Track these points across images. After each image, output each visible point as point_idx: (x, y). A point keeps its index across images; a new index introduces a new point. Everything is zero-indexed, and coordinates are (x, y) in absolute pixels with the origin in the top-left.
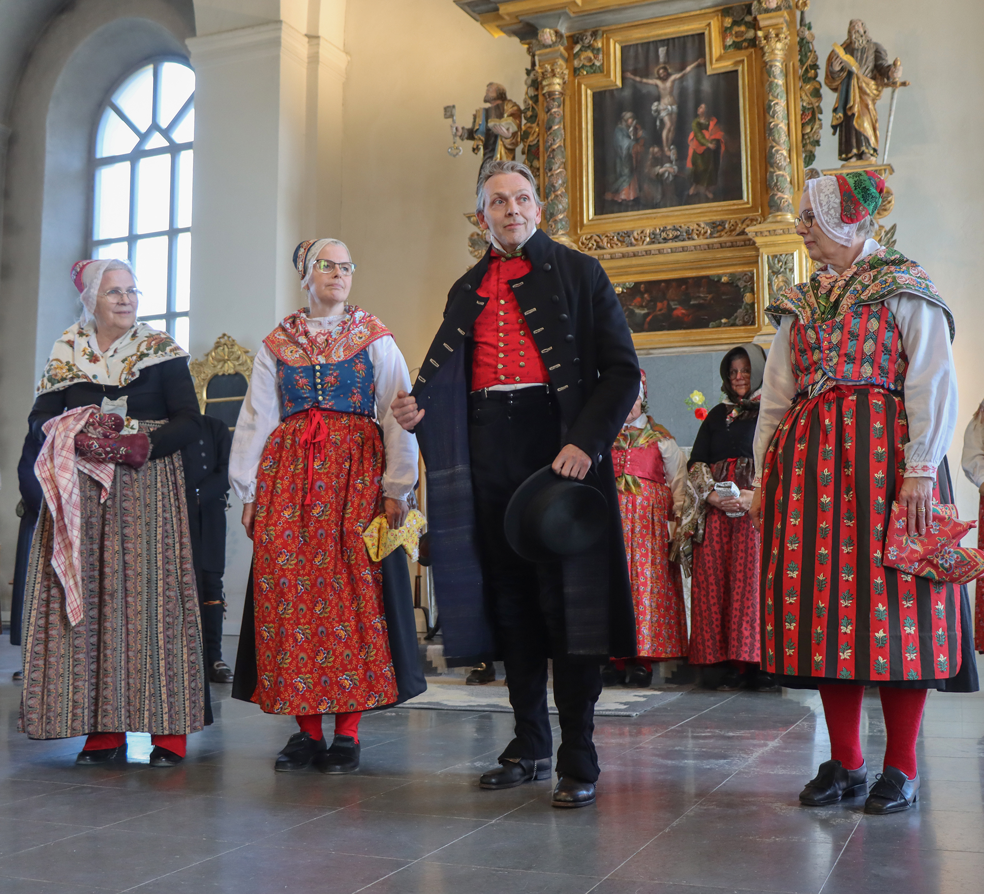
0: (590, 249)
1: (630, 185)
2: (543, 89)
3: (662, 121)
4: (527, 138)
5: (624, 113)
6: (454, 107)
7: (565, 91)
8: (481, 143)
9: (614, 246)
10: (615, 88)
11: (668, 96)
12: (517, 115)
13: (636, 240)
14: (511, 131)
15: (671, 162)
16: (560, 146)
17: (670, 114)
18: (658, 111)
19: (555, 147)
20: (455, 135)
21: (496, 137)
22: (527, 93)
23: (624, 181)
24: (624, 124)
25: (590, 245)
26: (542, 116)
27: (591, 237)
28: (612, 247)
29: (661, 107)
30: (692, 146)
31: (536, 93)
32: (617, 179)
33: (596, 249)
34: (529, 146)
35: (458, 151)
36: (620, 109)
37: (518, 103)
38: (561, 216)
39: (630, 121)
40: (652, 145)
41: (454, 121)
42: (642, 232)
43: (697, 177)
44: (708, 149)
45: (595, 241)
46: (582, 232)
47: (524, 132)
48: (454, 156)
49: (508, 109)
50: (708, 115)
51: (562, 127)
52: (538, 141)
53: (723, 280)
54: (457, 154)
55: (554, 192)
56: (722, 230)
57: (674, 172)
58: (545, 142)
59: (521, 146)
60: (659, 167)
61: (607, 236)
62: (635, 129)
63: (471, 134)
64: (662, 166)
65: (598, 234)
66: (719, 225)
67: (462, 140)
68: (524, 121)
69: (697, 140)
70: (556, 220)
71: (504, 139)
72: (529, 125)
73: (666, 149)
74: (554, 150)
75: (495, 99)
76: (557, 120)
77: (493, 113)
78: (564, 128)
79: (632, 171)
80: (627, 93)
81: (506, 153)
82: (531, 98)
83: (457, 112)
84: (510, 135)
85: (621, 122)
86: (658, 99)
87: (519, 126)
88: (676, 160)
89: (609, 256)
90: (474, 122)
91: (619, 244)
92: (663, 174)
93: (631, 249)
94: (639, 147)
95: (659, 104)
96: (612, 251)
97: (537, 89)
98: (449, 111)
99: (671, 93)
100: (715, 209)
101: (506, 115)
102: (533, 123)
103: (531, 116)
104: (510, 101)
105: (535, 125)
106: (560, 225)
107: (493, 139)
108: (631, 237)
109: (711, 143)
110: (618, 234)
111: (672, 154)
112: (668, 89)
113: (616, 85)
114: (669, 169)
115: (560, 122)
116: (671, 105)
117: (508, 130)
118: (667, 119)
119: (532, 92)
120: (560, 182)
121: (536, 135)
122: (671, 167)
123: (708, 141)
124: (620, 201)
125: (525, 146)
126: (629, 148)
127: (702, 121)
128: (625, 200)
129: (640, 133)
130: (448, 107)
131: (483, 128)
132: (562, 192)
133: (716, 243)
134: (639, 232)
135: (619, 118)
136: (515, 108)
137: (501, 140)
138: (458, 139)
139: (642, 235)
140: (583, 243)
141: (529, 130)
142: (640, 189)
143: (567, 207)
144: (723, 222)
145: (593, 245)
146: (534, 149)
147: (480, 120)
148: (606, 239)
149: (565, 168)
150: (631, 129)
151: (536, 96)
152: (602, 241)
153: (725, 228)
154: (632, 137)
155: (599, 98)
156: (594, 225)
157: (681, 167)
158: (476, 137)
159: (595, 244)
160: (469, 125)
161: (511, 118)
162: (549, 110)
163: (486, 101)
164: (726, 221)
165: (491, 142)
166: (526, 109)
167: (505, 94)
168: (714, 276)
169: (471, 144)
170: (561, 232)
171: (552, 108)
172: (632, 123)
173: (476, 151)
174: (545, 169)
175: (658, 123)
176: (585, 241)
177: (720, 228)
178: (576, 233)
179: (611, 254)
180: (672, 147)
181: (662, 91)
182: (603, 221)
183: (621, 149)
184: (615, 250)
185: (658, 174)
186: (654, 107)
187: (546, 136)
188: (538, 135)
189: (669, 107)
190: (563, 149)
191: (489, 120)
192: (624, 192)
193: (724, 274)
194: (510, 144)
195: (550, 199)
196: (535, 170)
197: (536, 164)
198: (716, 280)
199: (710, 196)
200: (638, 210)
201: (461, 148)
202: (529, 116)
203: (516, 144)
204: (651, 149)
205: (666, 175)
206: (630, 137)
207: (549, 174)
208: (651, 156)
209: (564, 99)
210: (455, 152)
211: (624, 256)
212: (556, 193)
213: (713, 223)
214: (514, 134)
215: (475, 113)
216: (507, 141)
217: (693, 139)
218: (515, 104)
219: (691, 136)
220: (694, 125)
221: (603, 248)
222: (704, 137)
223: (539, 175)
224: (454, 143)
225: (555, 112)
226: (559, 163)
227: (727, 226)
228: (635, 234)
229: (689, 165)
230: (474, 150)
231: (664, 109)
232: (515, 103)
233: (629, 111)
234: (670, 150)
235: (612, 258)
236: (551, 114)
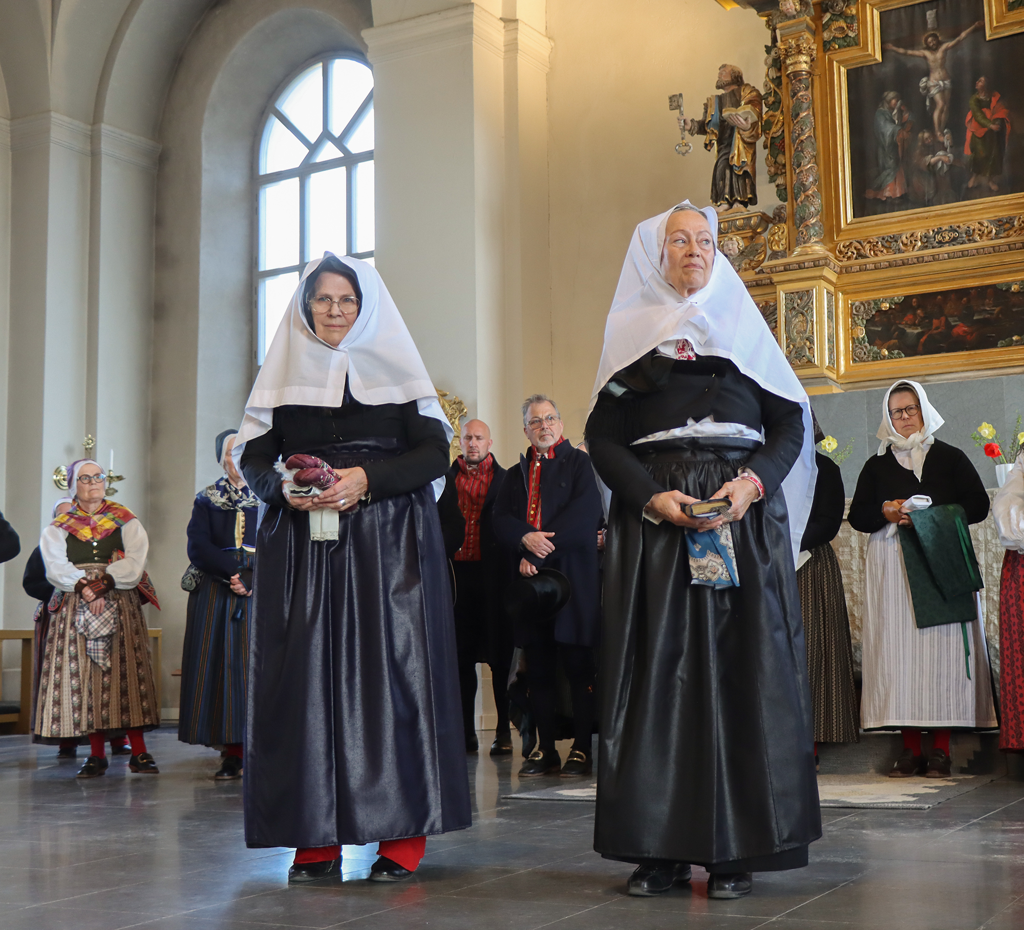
0: (849, 258)
1: (895, 179)
2: (787, 69)
3: (932, 100)
4: (770, 130)
5: (886, 93)
6: (681, 95)
7: (813, 70)
8: (715, 138)
9: (879, 253)
10: (873, 63)
11: (939, 70)
12: (756, 101)
13: (905, 245)
14: (750, 121)
15: (945, 149)
16: (810, 136)
17: (942, 91)
18: (927, 89)
19: (803, 138)
20: (684, 129)
21: (732, 129)
22: (767, 75)
23: (888, 175)
24: (886, 105)
25: (850, 253)
26: (787, 102)
27: (851, 243)
28: (876, 255)
29: (931, 83)
30: (971, 129)
31: (779, 74)
32: (879, 174)
33: (856, 259)
34: (772, 138)
35: (688, 148)
36: (881, 89)
37: (756, 88)
38: (813, 221)
39: (893, 101)
40: (921, 130)
41: (681, 113)
42: (912, 235)
43: (977, 166)
44: (991, 131)
45: (855, 248)
46: (840, 238)
47: (766, 121)
48: (683, 154)
49: (746, 95)
50: (990, 89)
51: (811, 113)
52: (783, 131)
53: (1013, 289)
54: (687, 151)
55: (804, 192)
56: (1010, 229)
57: (949, 160)
58: (791, 132)
59: (763, 139)
60: (930, 156)
61: (869, 242)
62: (900, 112)
63: (702, 128)
64: (934, 155)
65: (859, 240)
66: (1007, 222)
67: (692, 134)
68: (765, 109)
69: (976, 120)
70: (807, 225)
71: (741, 132)
72: (771, 113)
73: (939, 134)
74: (802, 141)
75: (729, 84)
76: (805, 106)
77: (727, 100)
78: (814, 115)
79: (897, 162)
80: (889, 68)
81: (744, 147)
82: (773, 80)
83: (685, 103)
84: (749, 126)
85: (883, 106)
86: (927, 74)
87: (760, 115)
88: (951, 147)
89: (872, 266)
90: (706, 112)
91: (885, 251)
92: (936, 163)
93: (899, 256)
94: (905, 133)
95: (929, 79)
96: (876, 259)
97: (780, 70)
98: (675, 102)
99: (943, 66)
100: (1000, 203)
101: (743, 103)
102: (777, 110)
103: (774, 103)
104: (748, 85)
105: (778, 113)
106: (812, 232)
107: (729, 132)
108: (899, 241)
109: (994, 124)
110: (883, 239)
111: (946, 140)
112: (940, 61)
113: (876, 60)
114: (943, 158)
115: (809, 108)
116: (943, 81)
117: (746, 120)
118: (938, 98)
119: (773, 74)
120: (811, 179)
121: (779, 125)
122: (945, 155)
123: (990, 121)
124: (884, 199)
125: (767, 138)
126: (893, 135)
127: (982, 97)
128: (891, 197)
129: (906, 116)
130: (674, 96)
131: (716, 119)
132: (814, 192)
133: (1003, 244)
134: (908, 236)
135: (879, 99)
136: (754, 93)
137: (739, 133)
138: (687, 132)
139: (912, 239)
140: (840, 252)
141: (772, 119)
142: (909, 183)
143: (820, 209)
144: (1011, 219)
145: (853, 253)
146: (778, 142)
147: (713, 110)
148: (869, 245)
149: (816, 163)
150: (895, 111)
151: (779, 78)
152: (864, 248)
153: (1013, 226)
154: (897, 122)
155: (854, 76)
156: (852, 229)
157: (958, 155)
158: (708, 130)
159: (855, 252)
160: (699, 117)
161: (750, 105)
162: (795, 94)
163: (718, 87)
164: (1015, 217)
165: (727, 135)
166: (766, 94)
167: (741, 78)
168: (1002, 284)
169: (702, 139)
170: (814, 239)
171: (799, 91)
172: (896, 104)
173: (709, 148)
174: (791, 166)
175: (928, 103)
176: (843, 249)
177: (1007, 226)
178: (832, 240)
179: (875, 263)
180: (946, 131)
181: (932, 64)
182: (865, 224)
183: (883, 135)
184: (881, 258)
185: (929, 164)
186: (922, 85)
187: (792, 125)
188: (783, 124)
189: (941, 83)
190: (813, 140)
191: (723, 110)
192: (888, 188)
193: (1015, 282)
194: (749, 137)
195: (799, 200)
196: (781, 167)
197: (781, 159)
198: (1004, 289)
199: (994, 187)
200: (907, 209)
201: (690, 144)
202: (770, 102)
203: (757, 137)
204: (920, 135)
205: (940, 165)
206: (894, 122)
207: (797, 171)
208: (920, 144)
209: (812, 80)
210: (684, 149)
211: (891, 265)
212: (807, 193)
213: (999, 221)
214: (754, 125)
215: (706, 102)
216: (746, 134)
217: (971, 120)
218: (754, 89)
219: (969, 116)
220: (972, 102)
221: (866, 257)
222: (985, 117)
223: (785, 173)
224: (683, 139)
225: (801, 95)
226: (808, 156)
227: (1016, 223)
228: (904, 238)
229: (967, 151)
230: (706, 146)
231: (934, 86)
232: (754, 87)
233: (891, 91)
234: (944, 135)
235: (876, 268)
236: (798, 99)
